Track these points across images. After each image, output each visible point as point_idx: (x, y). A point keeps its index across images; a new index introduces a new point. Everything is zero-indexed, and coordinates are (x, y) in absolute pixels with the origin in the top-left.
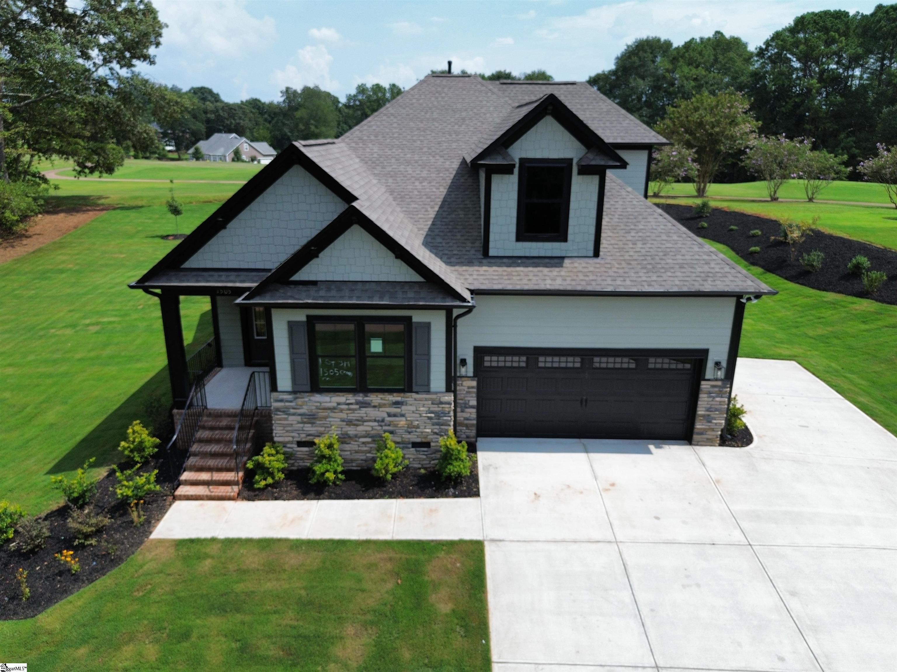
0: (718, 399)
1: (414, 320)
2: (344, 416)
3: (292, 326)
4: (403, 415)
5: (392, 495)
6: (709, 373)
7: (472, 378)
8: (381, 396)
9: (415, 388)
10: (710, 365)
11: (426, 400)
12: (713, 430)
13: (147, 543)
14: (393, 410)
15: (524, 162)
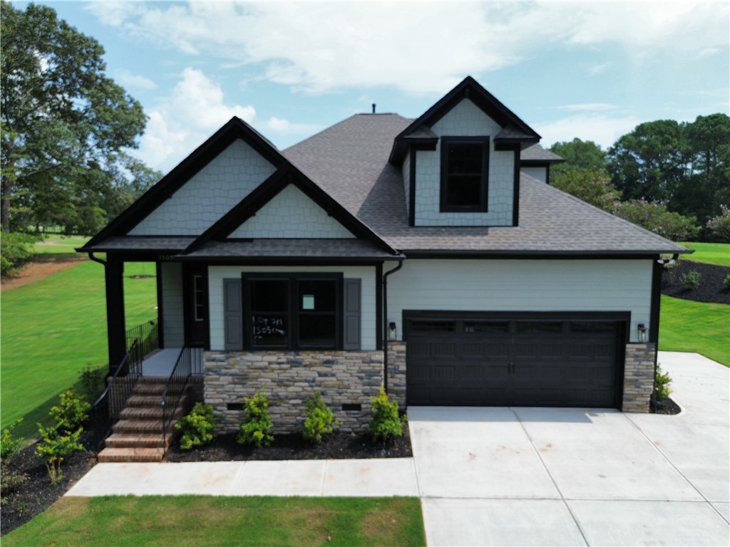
0: (645, 363)
1: (346, 276)
2: (274, 375)
3: (227, 283)
4: (333, 375)
5: (322, 456)
6: (634, 336)
7: (401, 343)
8: (312, 354)
9: (346, 346)
10: (633, 327)
11: (357, 358)
12: (642, 395)
13: (60, 500)
14: (324, 369)
15: (444, 139)
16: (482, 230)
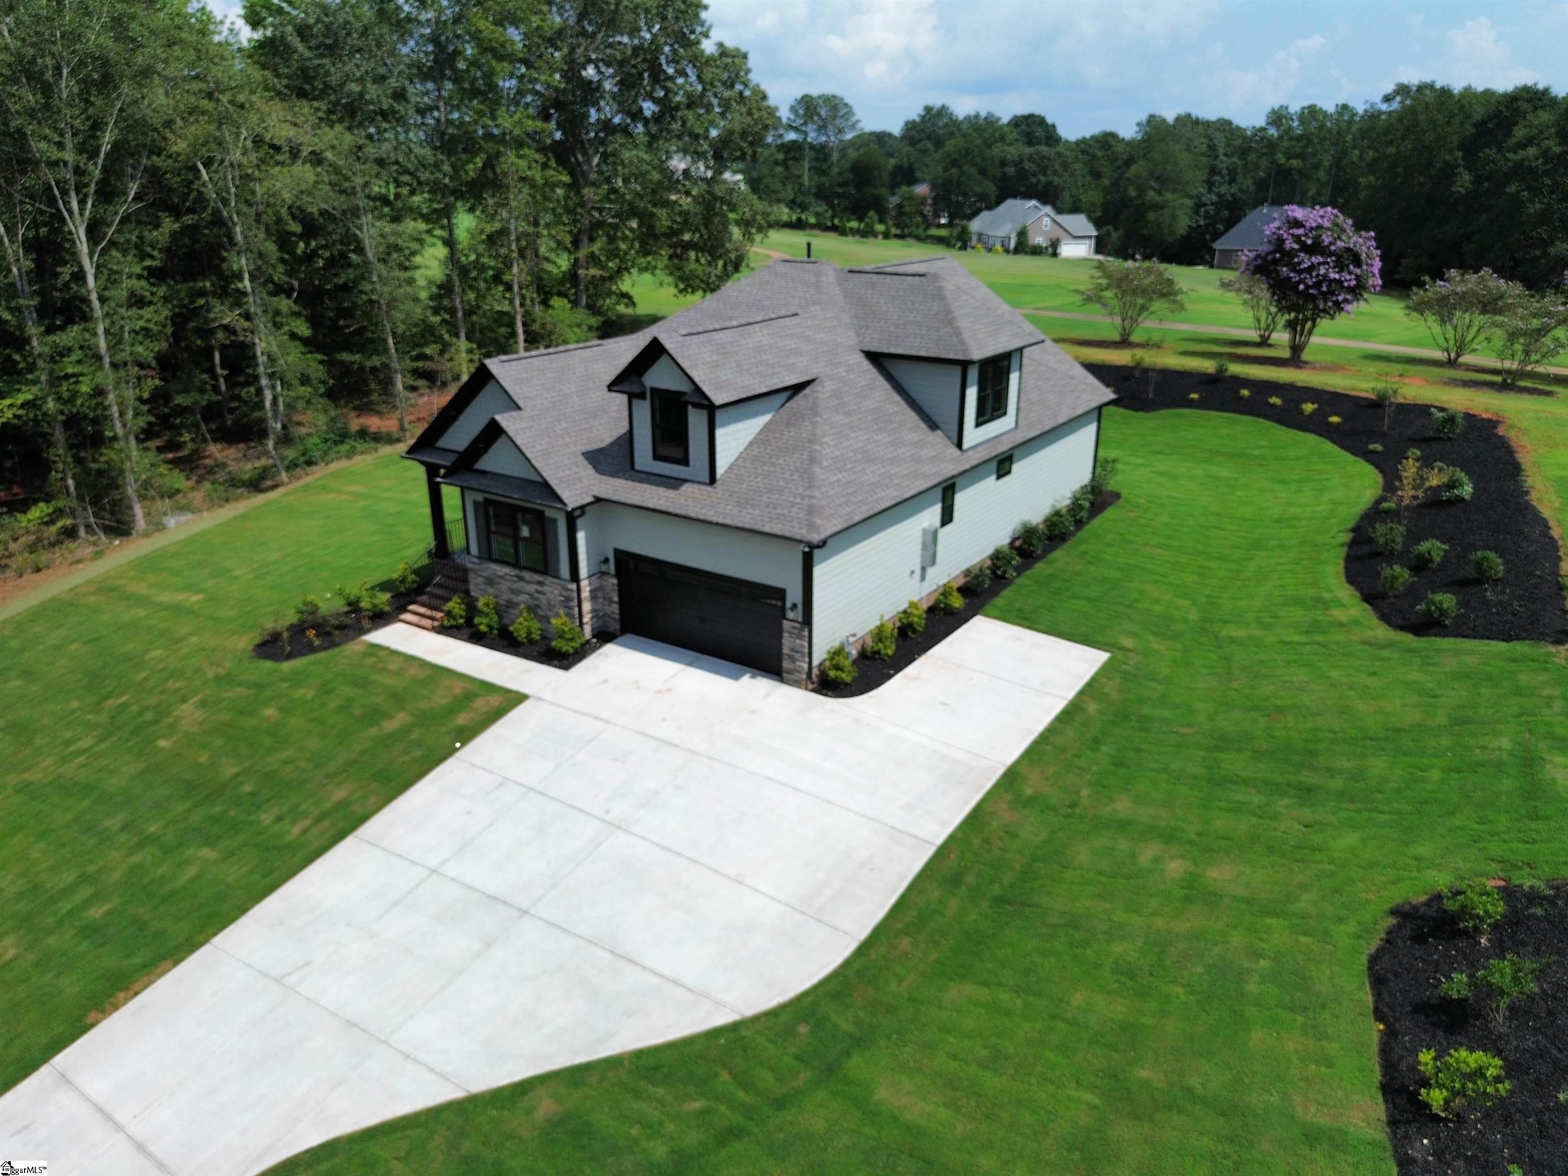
1: (547, 514)
2: (509, 584)
3: (476, 503)
4: (544, 594)
5: (517, 654)
6: (790, 615)
7: (614, 576)
8: (530, 574)
9: (551, 573)
10: (789, 605)
11: (558, 584)
12: (798, 672)
13: (359, 641)
14: (539, 588)
15: (654, 390)
16: (675, 483)
